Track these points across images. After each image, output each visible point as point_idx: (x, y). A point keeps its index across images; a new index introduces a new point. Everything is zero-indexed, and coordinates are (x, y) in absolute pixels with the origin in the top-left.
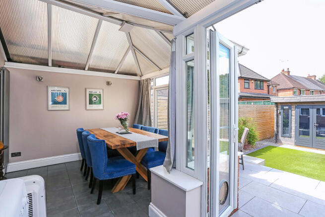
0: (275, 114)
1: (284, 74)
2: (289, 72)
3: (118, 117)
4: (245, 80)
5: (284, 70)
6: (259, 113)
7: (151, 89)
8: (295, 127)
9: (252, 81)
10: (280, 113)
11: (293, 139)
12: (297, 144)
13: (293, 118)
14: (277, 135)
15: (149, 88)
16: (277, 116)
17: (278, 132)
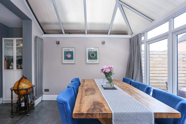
3: (102, 70)
7: (142, 43)
15: (140, 43)
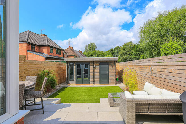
0: (66, 68)
2: (72, 48)
5: (70, 46)
8: (76, 74)
9: (55, 49)
10: (69, 67)
11: (75, 81)
12: (77, 83)
13: (75, 69)
14: (67, 80)
17: (68, 78)
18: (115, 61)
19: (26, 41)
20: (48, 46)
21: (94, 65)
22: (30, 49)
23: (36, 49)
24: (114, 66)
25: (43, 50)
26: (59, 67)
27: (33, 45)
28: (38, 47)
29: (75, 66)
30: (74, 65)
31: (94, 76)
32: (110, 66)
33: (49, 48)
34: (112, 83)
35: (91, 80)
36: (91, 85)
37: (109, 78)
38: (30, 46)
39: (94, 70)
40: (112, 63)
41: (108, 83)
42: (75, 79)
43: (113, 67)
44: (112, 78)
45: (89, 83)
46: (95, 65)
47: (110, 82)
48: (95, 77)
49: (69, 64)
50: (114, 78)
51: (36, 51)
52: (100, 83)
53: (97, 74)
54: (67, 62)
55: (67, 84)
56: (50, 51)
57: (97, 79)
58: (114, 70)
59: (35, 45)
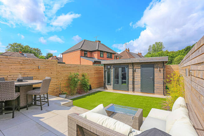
0: (104, 71)
1: (126, 51)
2: (129, 50)
4: (100, 52)
5: (126, 49)
6: (96, 71)
8: (113, 78)
9: (105, 53)
10: (106, 70)
11: (112, 86)
12: (114, 89)
13: (112, 73)
14: (105, 84)
16: (105, 72)
17: (105, 82)
18: (163, 62)
19: (80, 49)
20: (98, 50)
21: (133, 69)
22: (83, 55)
23: (88, 54)
24: (162, 69)
25: (94, 55)
26: (97, 70)
27: (86, 52)
28: (90, 52)
29: (112, 70)
30: (112, 68)
31: (133, 82)
32: (155, 69)
33: (99, 53)
34: (159, 93)
35: (131, 86)
36: (130, 93)
37: (154, 86)
38: (83, 52)
39: (133, 74)
40: (160, 65)
41: (153, 92)
42: (112, 84)
43: (160, 70)
44: (159, 85)
45: (128, 90)
46: (135, 67)
47: (155, 91)
48: (135, 83)
49: (106, 68)
50: (162, 85)
51: (88, 56)
52: (142, 91)
53: (138, 79)
54: (104, 65)
55: (104, 88)
56: (101, 55)
57: (138, 85)
58: (161, 74)
59: (87, 51)
